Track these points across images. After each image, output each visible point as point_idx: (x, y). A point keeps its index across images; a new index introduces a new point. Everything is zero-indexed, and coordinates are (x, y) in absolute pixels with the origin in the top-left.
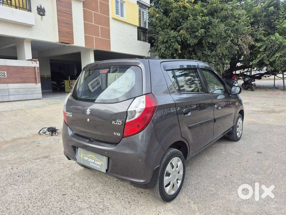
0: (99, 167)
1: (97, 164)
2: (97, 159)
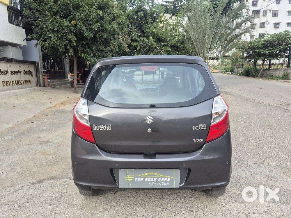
1: (162, 181)
2: (162, 176)
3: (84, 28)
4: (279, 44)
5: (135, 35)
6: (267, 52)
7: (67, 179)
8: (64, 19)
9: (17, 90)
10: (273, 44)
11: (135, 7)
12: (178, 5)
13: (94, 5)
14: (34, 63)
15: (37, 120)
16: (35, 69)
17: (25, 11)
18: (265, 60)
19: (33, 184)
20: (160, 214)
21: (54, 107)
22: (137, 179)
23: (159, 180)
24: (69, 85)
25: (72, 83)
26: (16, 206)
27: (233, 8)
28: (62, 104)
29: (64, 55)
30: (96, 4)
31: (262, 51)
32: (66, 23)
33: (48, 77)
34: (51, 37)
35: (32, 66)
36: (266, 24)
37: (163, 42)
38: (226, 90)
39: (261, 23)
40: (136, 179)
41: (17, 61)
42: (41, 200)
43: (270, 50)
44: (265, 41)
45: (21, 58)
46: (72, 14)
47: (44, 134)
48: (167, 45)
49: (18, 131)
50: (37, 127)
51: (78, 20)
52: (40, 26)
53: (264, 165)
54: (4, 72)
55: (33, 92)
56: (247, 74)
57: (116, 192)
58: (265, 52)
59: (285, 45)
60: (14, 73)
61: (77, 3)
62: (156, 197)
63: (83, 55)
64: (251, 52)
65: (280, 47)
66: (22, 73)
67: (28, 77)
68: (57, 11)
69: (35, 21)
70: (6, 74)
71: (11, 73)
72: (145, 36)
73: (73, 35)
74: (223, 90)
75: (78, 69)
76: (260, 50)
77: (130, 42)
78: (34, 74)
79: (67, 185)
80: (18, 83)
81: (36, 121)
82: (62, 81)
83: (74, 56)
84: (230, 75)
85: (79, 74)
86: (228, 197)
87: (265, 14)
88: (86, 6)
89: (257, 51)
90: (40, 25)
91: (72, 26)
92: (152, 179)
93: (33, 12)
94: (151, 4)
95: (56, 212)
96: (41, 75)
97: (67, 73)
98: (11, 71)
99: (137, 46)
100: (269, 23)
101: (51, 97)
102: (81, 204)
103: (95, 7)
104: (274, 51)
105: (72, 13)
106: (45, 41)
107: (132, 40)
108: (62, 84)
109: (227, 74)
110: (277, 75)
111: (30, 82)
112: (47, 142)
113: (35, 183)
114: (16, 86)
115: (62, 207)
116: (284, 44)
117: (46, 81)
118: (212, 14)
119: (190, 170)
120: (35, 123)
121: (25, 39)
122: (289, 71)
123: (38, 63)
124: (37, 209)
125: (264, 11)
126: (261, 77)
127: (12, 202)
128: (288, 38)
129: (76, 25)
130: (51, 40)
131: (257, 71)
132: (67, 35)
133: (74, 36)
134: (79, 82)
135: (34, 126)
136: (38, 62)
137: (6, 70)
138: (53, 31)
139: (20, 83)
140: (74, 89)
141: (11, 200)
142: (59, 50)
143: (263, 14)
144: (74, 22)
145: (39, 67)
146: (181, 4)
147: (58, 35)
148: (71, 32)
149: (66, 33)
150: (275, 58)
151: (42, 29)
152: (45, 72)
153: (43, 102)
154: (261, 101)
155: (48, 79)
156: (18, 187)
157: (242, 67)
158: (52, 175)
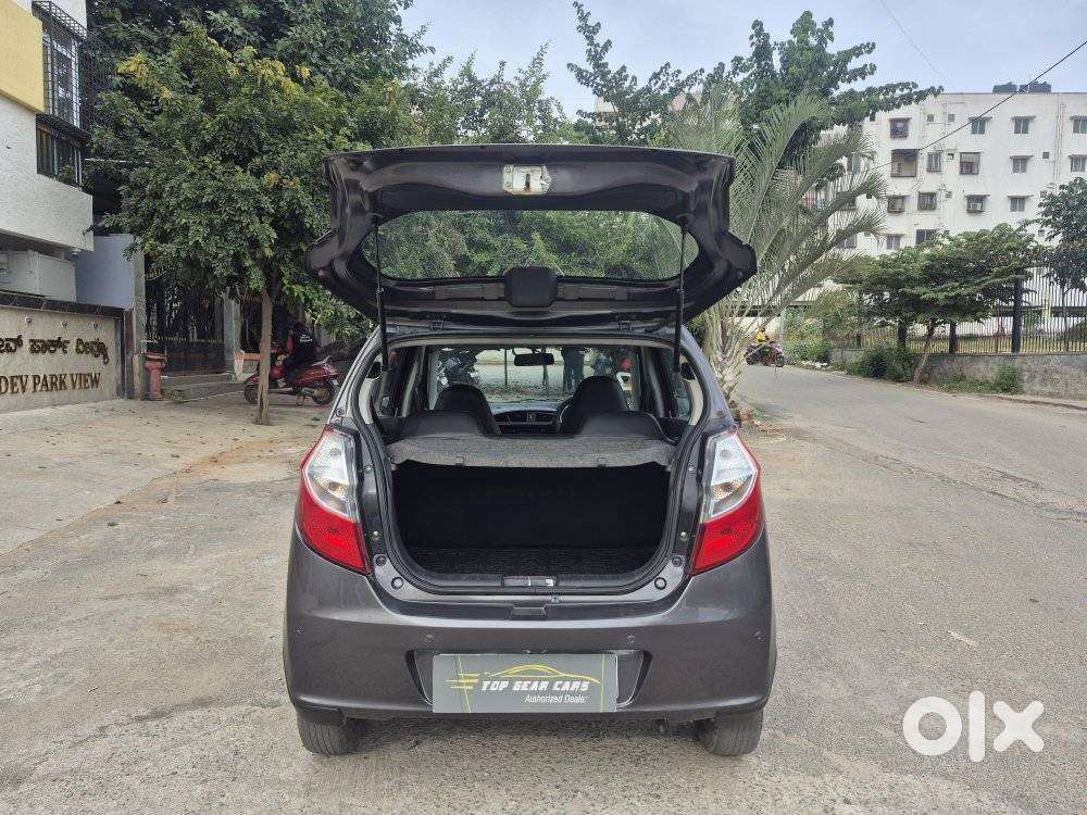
0: (580, 699)
1: (565, 693)
2: (562, 675)
3: (306, 201)
4: (981, 271)
5: (482, 227)
6: (941, 296)
7: (252, 704)
8: (238, 168)
9: (49, 409)
10: (959, 267)
11: (483, 131)
12: (634, 128)
13: (344, 123)
14: (117, 315)
15: (129, 517)
16: (119, 336)
17: (100, 136)
18: (935, 325)
19: (140, 719)
20: (557, 804)
21: (187, 471)
22: (489, 687)
23: (556, 688)
24: (239, 394)
25: (250, 389)
26: (90, 785)
27: (820, 144)
28: (214, 460)
29: (228, 288)
30: (351, 121)
31: (926, 293)
32: (243, 179)
33: (164, 365)
34: (186, 228)
35: (108, 324)
36: (941, 196)
37: (580, 253)
38: (798, 422)
39: (922, 196)
40: (486, 684)
41: (56, 307)
42: (172, 768)
43: (953, 288)
44: (931, 258)
45: (69, 295)
46: (267, 152)
47: (158, 564)
48: (595, 264)
49: (65, 551)
50: (130, 542)
51: (288, 172)
52: (148, 187)
53: (898, 668)
54: (8, 345)
55: (105, 417)
56: (877, 368)
57: (417, 743)
58: (932, 295)
59: (1000, 275)
60: (41, 347)
61: (285, 113)
62: (546, 757)
63: (298, 289)
64: (887, 295)
65: (984, 279)
66: (72, 347)
67: (90, 364)
68: (214, 138)
69: (131, 167)
70: (14, 351)
71: (32, 346)
72: (516, 233)
73: (267, 221)
74: (787, 424)
75: (274, 338)
76: (918, 290)
77: (464, 250)
78: (113, 352)
79: (254, 722)
80: (54, 383)
81: (124, 518)
82: (211, 380)
83: (265, 293)
84: (816, 373)
85: (278, 354)
86: (772, 758)
87: (934, 165)
88: (317, 129)
89: (908, 290)
90: (147, 182)
91: (265, 191)
92: (535, 686)
93: (125, 138)
94: (539, 122)
95: (223, 800)
96: (136, 358)
97: (230, 351)
98: (31, 340)
99: (490, 263)
100: (949, 195)
101: (175, 438)
102: (304, 778)
103: (348, 132)
104: (963, 291)
105: (265, 147)
106: (164, 237)
107: (471, 243)
108: (212, 391)
109: (807, 367)
110: (979, 377)
111: (95, 382)
112: (171, 591)
113: (146, 718)
114: (46, 396)
115: (243, 786)
116: (995, 270)
117: (156, 377)
118: (745, 167)
119: (648, 657)
120: (121, 525)
121: (91, 228)
122: (1017, 363)
123: (130, 313)
124: (162, 793)
125: (930, 155)
126: (924, 382)
127: (73, 772)
128: (1010, 249)
129: (278, 187)
130: (186, 236)
131: (910, 360)
132: (245, 221)
133: (271, 224)
134: (276, 386)
135: (121, 538)
136: (131, 311)
137: (15, 337)
138: (195, 205)
139: (62, 382)
140: (255, 408)
141: (68, 766)
142: (210, 269)
143: (930, 165)
144: (271, 177)
145: (131, 327)
146: (645, 124)
147: (211, 221)
148: (260, 212)
149: (240, 215)
150: (970, 317)
151: (157, 196)
152: (150, 348)
153: (147, 453)
154: (916, 463)
155: (163, 371)
156: (88, 729)
157: (859, 344)
158: (201, 694)
